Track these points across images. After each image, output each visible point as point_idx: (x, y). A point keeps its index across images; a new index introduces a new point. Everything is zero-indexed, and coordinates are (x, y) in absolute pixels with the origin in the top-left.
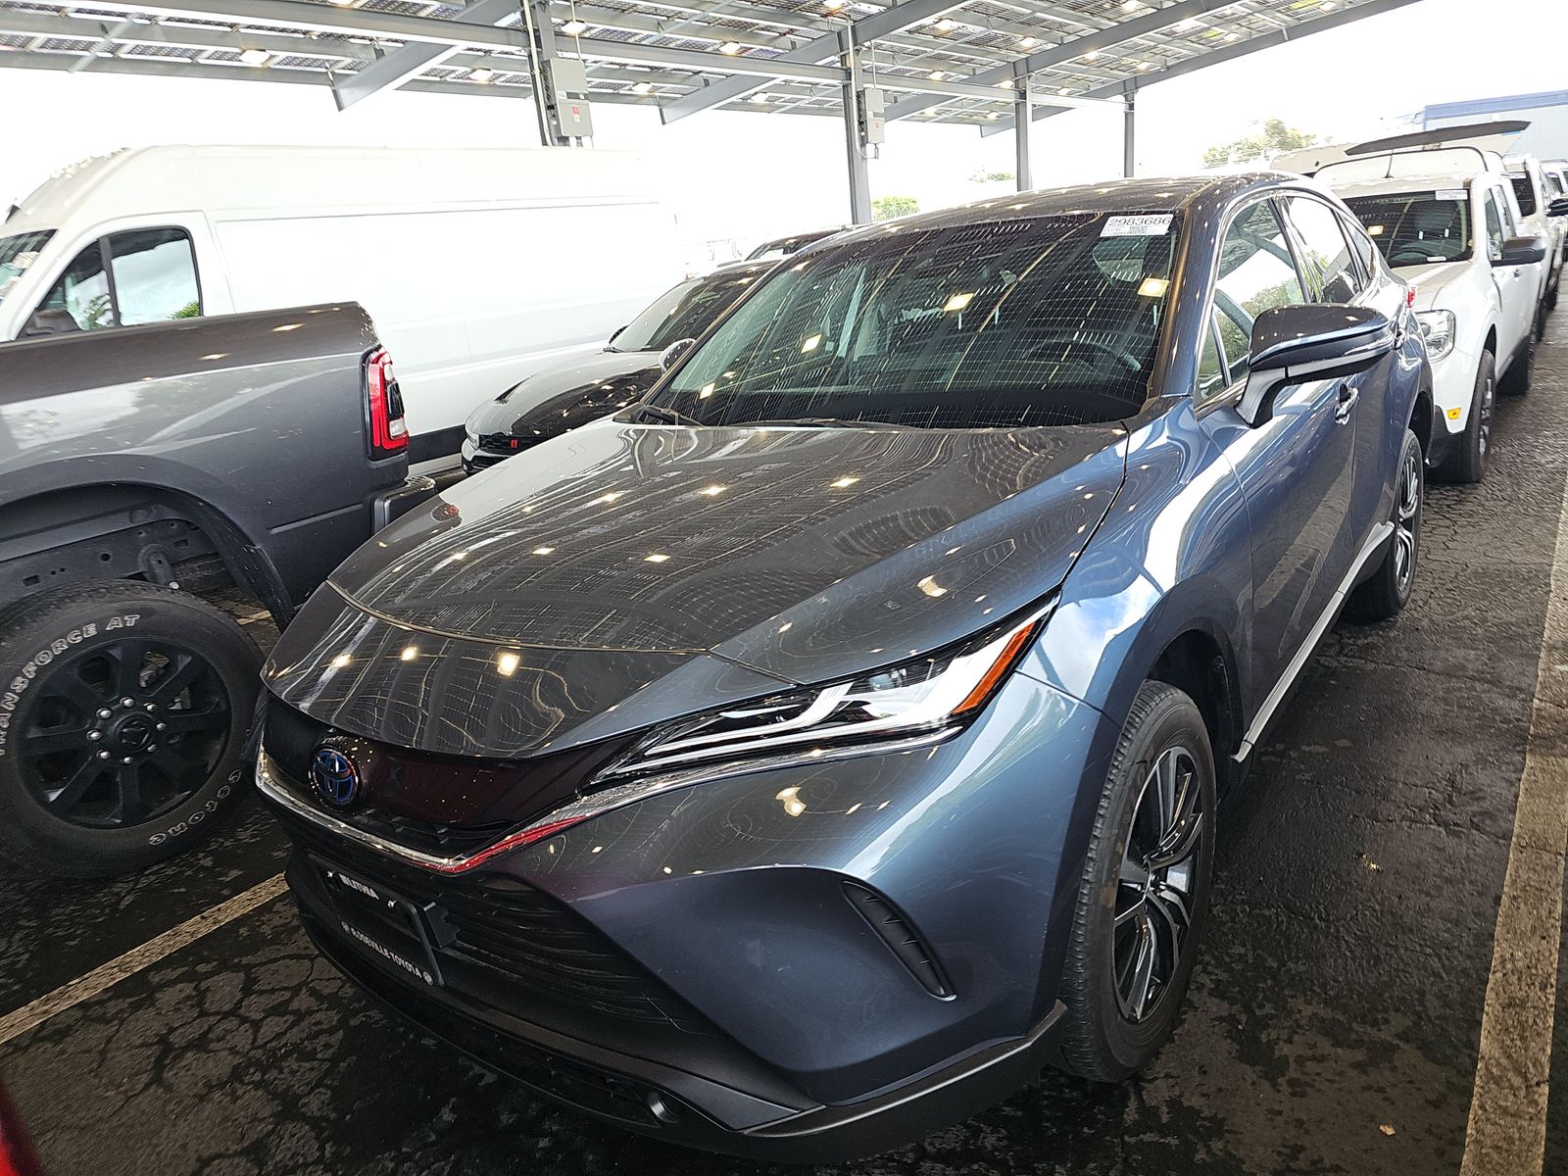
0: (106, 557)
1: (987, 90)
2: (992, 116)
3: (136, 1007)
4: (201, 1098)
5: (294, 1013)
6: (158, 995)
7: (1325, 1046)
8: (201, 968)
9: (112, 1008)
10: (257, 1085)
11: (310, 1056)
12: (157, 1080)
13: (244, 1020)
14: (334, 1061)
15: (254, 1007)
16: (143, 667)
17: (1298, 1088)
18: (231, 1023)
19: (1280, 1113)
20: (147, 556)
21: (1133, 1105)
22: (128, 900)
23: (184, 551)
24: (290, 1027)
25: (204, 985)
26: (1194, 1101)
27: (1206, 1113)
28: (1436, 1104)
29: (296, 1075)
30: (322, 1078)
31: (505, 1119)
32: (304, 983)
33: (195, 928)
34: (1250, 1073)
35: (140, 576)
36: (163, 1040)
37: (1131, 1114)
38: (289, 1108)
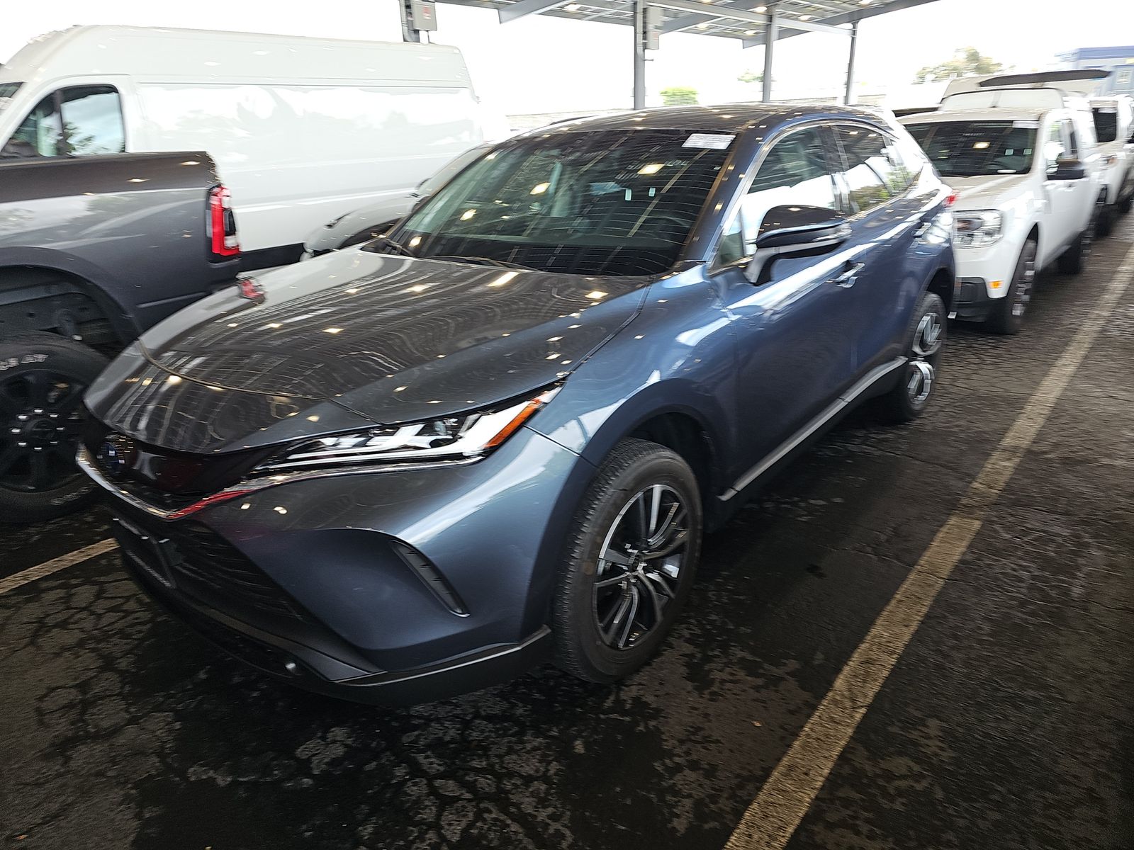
0: (31, 315)
1: (743, 13)
2: (750, 33)
3: (28, 601)
4: (57, 655)
5: (123, 611)
6: (43, 595)
7: (741, 675)
8: (74, 581)
9: (14, 600)
10: (93, 650)
11: (128, 636)
12: (32, 643)
13: (93, 613)
14: (142, 640)
15: (100, 607)
16: (51, 390)
17: (714, 697)
18: (83, 615)
19: (696, 709)
20: (59, 317)
21: (612, 698)
22: (36, 538)
23: (86, 315)
24: (121, 619)
25: (73, 591)
26: (649, 699)
27: (654, 706)
28: (792, 712)
29: (117, 646)
30: (132, 649)
31: (236, 680)
32: (135, 595)
33: (74, 557)
34: (689, 686)
35: (54, 330)
36: (40, 621)
37: (608, 703)
38: (108, 664)
